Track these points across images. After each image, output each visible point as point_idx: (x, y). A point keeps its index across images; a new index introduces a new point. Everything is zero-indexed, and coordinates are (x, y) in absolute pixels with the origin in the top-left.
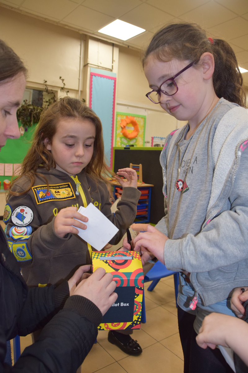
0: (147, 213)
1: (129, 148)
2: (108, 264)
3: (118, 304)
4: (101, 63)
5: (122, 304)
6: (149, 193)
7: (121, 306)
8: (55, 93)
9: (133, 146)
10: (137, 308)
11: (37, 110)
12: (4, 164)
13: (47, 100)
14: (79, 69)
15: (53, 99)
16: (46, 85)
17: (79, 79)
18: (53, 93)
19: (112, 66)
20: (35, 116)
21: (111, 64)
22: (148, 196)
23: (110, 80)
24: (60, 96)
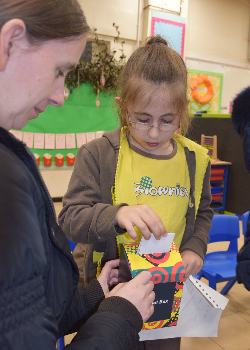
0: (222, 198)
1: (201, 115)
2: (145, 259)
3: (157, 302)
4: (166, 5)
5: (161, 302)
6: (225, 173)
7: (160, 303)
8: (107, 44)
9: (205, 112)
10: (175, 304)
11: (84, 66)
12: (43, 134)
13: (98, 53)
14: (137, 12)
15: (104, 52)
16: (96, 34)
17: (138, 26)
18: (104, 44)
19: (181, 8)
20: (82, 74)
21: (179, 6)
22: (224, 177)
23: (178, 27)
24: (114, 49)
